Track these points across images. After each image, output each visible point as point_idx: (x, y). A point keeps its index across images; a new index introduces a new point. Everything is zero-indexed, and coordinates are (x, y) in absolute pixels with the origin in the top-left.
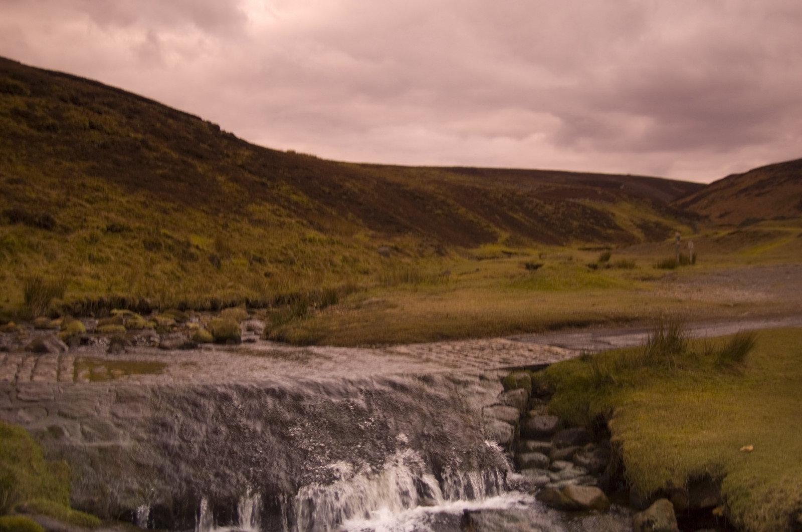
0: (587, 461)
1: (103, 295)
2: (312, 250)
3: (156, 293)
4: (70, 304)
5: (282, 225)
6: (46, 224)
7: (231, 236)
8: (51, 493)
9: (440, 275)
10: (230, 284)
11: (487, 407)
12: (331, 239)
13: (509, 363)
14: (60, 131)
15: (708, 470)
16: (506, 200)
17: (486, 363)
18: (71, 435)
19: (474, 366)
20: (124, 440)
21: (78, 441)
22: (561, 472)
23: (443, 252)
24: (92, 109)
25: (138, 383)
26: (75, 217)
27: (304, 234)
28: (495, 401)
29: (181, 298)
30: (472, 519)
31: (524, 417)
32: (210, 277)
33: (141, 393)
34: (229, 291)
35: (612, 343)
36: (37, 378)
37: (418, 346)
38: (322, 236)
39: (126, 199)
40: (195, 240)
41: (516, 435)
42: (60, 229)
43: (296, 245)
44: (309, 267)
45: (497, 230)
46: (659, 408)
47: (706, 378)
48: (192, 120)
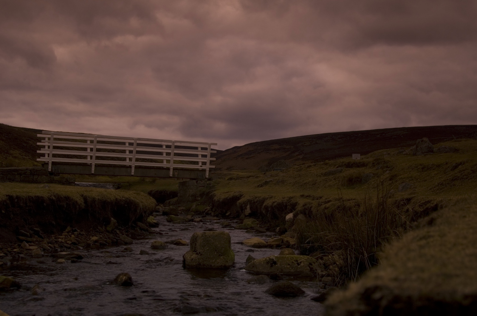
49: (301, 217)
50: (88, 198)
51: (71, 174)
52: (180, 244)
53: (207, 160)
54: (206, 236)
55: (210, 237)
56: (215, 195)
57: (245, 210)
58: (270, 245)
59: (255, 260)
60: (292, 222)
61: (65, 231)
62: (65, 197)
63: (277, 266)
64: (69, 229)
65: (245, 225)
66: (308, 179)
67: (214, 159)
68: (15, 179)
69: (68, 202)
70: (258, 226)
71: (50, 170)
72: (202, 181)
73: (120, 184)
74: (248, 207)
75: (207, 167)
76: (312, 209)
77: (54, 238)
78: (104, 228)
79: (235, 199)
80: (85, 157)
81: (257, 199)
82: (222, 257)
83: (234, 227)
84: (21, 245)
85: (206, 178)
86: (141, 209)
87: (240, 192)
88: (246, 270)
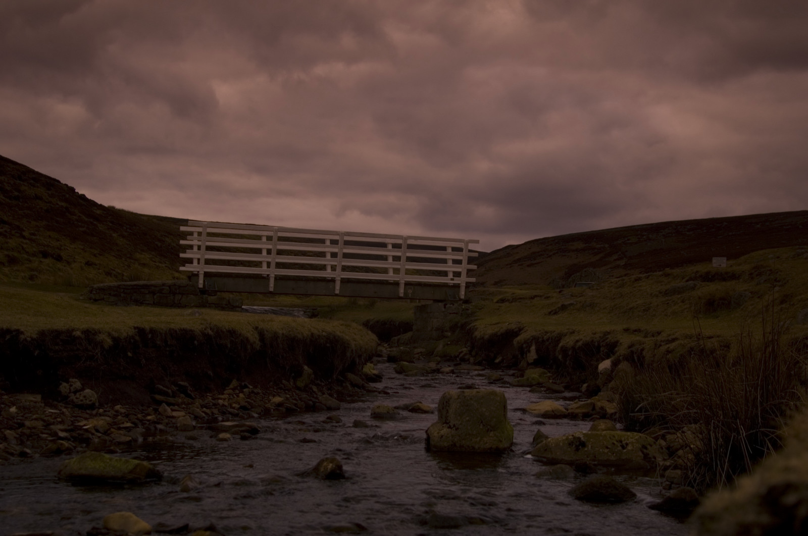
14: (21, 200)
42: (66, 262)
49: (624, 366)
50: (266, 332)
51: (234, 293)
52: (420, 411)
53: (462, 268)
54: (465, 397)
55: (471, 399)
56: (476, 329)
57: (528, 355)
58: (572, 413)
59: (549, 439)
60: (610, 376)
61: (229, 386)
62: (229, 331)
63: (586, 449)
64: (235, 383)
65: (528, 380)
66: (636, 301)
67: (475, 267)
68: (144, 301)
69: (233, 339)
70: (551, 381)
71: (201, 286)
72: (453, 305)
73: (316, 309)
74: (533, 348)
75: (462, 281)
76: (644, 353)
77: (210, 398)
78: (292, 384)
79: (511, 334)
80: (258, 264)
81: (548, 334)
82: (492, 433)
83: (508, 383)
84: (159, 410)
85: (461, 300)
86: (352, 350)
87: (520, 323)
88: (532, 455)
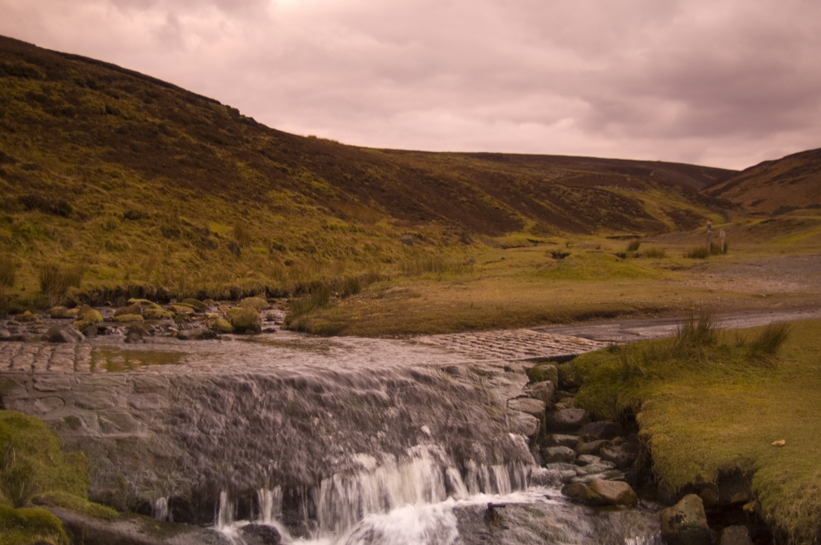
0: (614, 455)
1: (120, 283)
2: (333, 238)
3: (174, 281)
4: (87, 293)
5: (303, 212)
6: (63, 211)
7: (251, 224)
8: (68, 485)
9: (464, 264)
10: (249, 272)
11: (513, 399)
12: (353, 226)
13: (535, 354)
14: (76, 116)
15: (738, 464)
16: (532, 187)
17: (511, 354)
18: (88, 426)
19: (500, 357)
20: (142, 431)
21: (95, 432)
22: (588, 466)
23: (468, 240)
24: (109, 93)
25: (157, 373)
26: (92, 204)
27: (325, 221)
28: (520, 393)
29: (200, 286)
30: (497, 512)
31: (550, 409)
32: (230, 266)
33: (159, 384)
34: (249, 279)
35: (641, 334)
36: (54, 368)
37: (442, 336)
38: (344, 224)
39: (144, 185)
40: (214, 227)
41: (542, 429)
42: (76, 216)
43: (317, 233)
44: (330, 255)
45: (523, 217)
46: (689, 400)
47: (737, 370)
48: (211, 104)
